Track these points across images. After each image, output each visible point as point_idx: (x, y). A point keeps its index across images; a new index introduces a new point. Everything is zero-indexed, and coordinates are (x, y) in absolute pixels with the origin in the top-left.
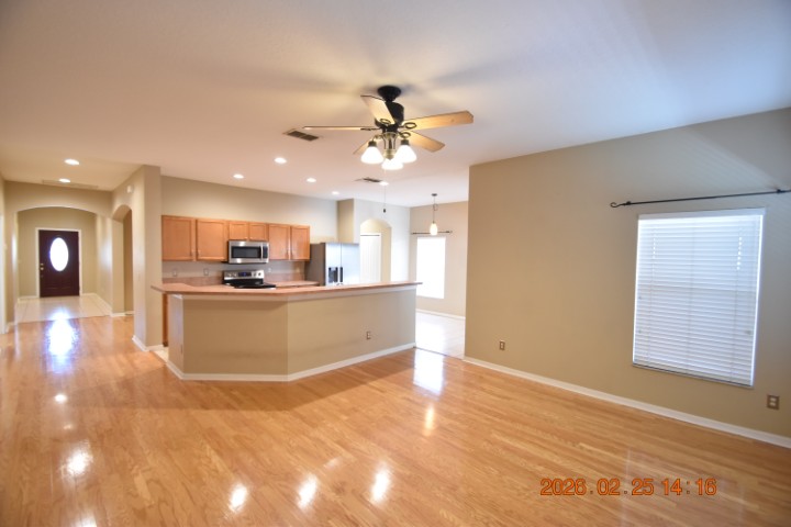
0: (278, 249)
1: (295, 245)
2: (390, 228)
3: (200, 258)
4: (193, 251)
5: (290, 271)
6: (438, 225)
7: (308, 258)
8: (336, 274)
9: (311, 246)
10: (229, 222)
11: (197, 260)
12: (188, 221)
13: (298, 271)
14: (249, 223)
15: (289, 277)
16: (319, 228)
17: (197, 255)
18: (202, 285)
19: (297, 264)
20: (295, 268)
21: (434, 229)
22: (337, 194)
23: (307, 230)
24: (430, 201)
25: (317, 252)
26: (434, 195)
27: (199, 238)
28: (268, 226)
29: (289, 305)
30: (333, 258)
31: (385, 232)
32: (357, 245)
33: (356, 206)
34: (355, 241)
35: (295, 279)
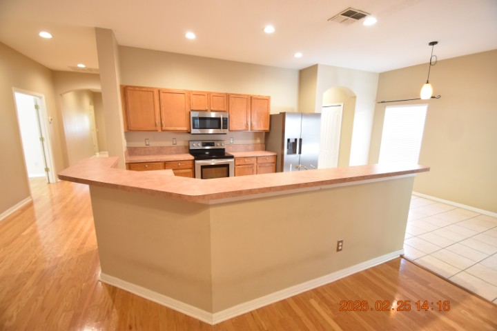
0: (239, 120)
1: (255, 116)
2: (355, 97)
3: (164, 128)
4: (158, 121)
5: (251, 142)
6: (433, 86)
7: (267, 129)
8: (295, 146)
9: (271, 116)
10: (190, 92)
11: (163, 130)
12: (150, 91)
13: (258, 141)
14: (209, 94)
15: (250, 147)
16: (280, 98)
17: (162, 126)
18: (171, 154)
19: (257, 134)
20: (255, 138)
21: (427, 91)
22: (300, 58)
23: (267, 100)
24: (423, 54)
25: (276, 122)
26: (433, 43)
27: (163, 109)
28: (228, 96)
29: (212, 210)
30: (293, 129)
31: (348, 101)
32: (318, 115)
33: (320, 72)
34: (316, 112)
35: (255, 149)
